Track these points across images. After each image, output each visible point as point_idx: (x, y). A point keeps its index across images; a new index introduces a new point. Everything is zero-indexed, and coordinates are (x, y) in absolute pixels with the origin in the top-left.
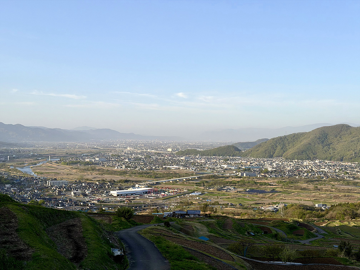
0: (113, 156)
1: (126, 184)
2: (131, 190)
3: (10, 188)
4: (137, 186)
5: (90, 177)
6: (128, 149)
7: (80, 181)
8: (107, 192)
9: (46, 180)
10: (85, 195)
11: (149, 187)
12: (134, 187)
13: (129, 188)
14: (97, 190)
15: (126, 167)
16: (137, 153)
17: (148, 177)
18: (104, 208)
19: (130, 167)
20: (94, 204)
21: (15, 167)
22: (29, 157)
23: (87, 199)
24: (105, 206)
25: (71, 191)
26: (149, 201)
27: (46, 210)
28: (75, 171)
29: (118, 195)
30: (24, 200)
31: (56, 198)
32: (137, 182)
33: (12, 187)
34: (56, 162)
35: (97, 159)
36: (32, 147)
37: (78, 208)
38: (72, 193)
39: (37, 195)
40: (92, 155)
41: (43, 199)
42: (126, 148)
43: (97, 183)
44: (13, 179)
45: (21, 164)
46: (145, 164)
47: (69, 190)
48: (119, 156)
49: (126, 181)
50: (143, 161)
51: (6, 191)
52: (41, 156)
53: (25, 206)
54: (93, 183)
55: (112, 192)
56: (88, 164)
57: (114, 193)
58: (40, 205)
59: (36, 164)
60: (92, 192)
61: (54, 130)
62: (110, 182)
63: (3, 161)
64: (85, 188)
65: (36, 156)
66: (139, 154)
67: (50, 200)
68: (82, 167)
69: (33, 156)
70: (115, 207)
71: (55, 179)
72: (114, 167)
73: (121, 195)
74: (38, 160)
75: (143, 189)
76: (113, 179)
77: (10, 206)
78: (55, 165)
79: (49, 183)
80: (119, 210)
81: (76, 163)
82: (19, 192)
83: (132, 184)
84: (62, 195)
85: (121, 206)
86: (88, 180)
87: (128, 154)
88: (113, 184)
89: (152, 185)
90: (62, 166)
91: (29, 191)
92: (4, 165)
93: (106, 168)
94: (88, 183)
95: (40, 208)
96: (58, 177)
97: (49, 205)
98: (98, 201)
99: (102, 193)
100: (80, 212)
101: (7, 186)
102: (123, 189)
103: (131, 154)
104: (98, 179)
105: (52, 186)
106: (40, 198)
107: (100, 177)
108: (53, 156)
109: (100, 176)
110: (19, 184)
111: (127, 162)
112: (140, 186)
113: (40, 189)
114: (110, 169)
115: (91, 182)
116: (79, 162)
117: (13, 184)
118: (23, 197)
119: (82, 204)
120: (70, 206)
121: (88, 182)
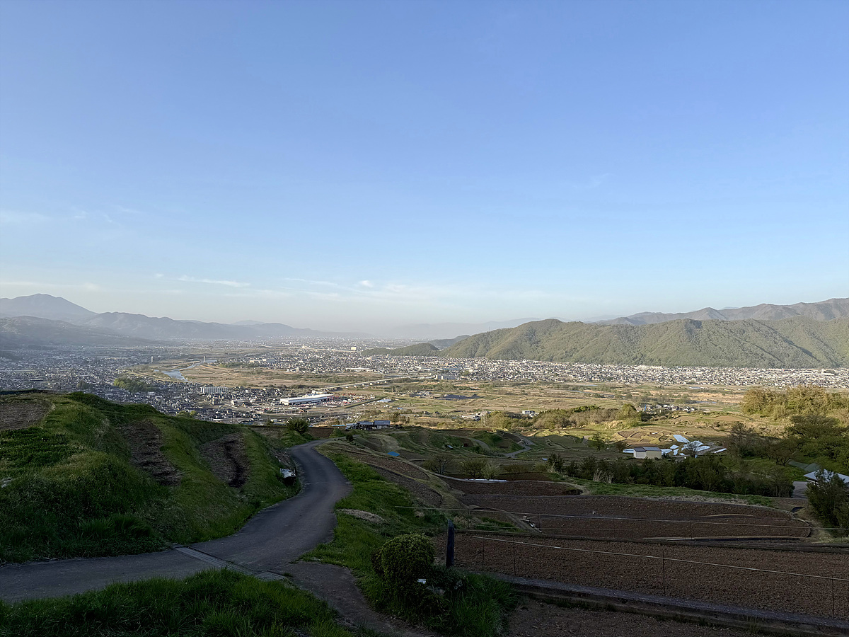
0: (283, 356)
1: (300, 390)
2: (306, 397)
3: (154, 396)
4: (314, 392)
5: (254, 382)
6: (303, 347)
7: (242, 388)
8: (276, 400)
9: (199, 386)
10: (249, 404)
11: (328, 393)
12: (309, 393)
13: (303, 394)
14: (264, 398)
15: (300, 369)
16: (314, 353)
17: (327, 382)
18: (272, 420)
19: (305, 369)
20: (259, 415)
21: (160, 370)
22: (178, 358)
23: (251, 409)
24: (273, 417)
25: (230, 400)
26: (328, 411)
27: (198, 423)
28: (236, 374)
29: (290, 404)
30: (172, 411)
31: (212, 409)
32: (313, 387)
33: (156, 395)
34: (213, 365)
35: (264, 360)
36: (182, 345)
37: (239, 420)
38: (232, 402)
39: (188, 406)
40: (257, 356)
41: (195, 409)
42: (301, 346)
43: (264, 389)
44: (158, 385)
45: (167, 367)
46: (324, 366)
47: (228, 398)
48: (292, 356)
49: (301, 387)
50: (322, 361)
51: (149, 400)
52: (193, 356)
53: (172, 418)
54: (258, 390)
55: (282, 400)
56: (252, 366)
57: (285, 401)
58: (191, 417)
59: (187, 367)
60: (258, 401)
61: (211, 324)
62: (280, 388)
63: (145, 363)
64: (249, 395)
65: (187, 356)
66: (317, 353)
67: (204, 410)
68: (246, 370)
69: (183, 356)
70: (285, 418)
71: (211, 385)
72: (286, 369)
73: (294, 404)
74: (190, 361)
75: (321, 395)
76: (284, 384)
77: (154, 419)
78: (211, 368)
79: (203, 391)
80: (291, 422)
81: (238, 365)
82: (165, 401)
83: (307, 390)
84: (220, 404)
85: (294, 417)
86: (252, 385)
87: (303, 354)
88: (284, 390)
89: (332, 391)
90: (220, 369)
91: (178, 399)
92: (147, 367)
93: (275, 371)
94: (253, 390)
95: (191, 421)
96: (215, 383)
97: (203, 417)
98: (265, 411)
99: (270, 401)
100: (242, 425)
101: (150, 393)
102: (296, 397)
103: (307, 354)
104: (266, 385)
105: (207, 394)
106: (192, 409)
107: (268, 383)
108: (209, 357)
109: (268, 381)
110: (166, 391)
111: (302, 364)
112: (317, 393)
113: (191, 398)
114: (280, 371)
115: (256, 388)
116: (242, 364)
117: (158, 392)
118: (170, 408)
119: (244, 415)
120: (230, 417)
121: (252, 388)
